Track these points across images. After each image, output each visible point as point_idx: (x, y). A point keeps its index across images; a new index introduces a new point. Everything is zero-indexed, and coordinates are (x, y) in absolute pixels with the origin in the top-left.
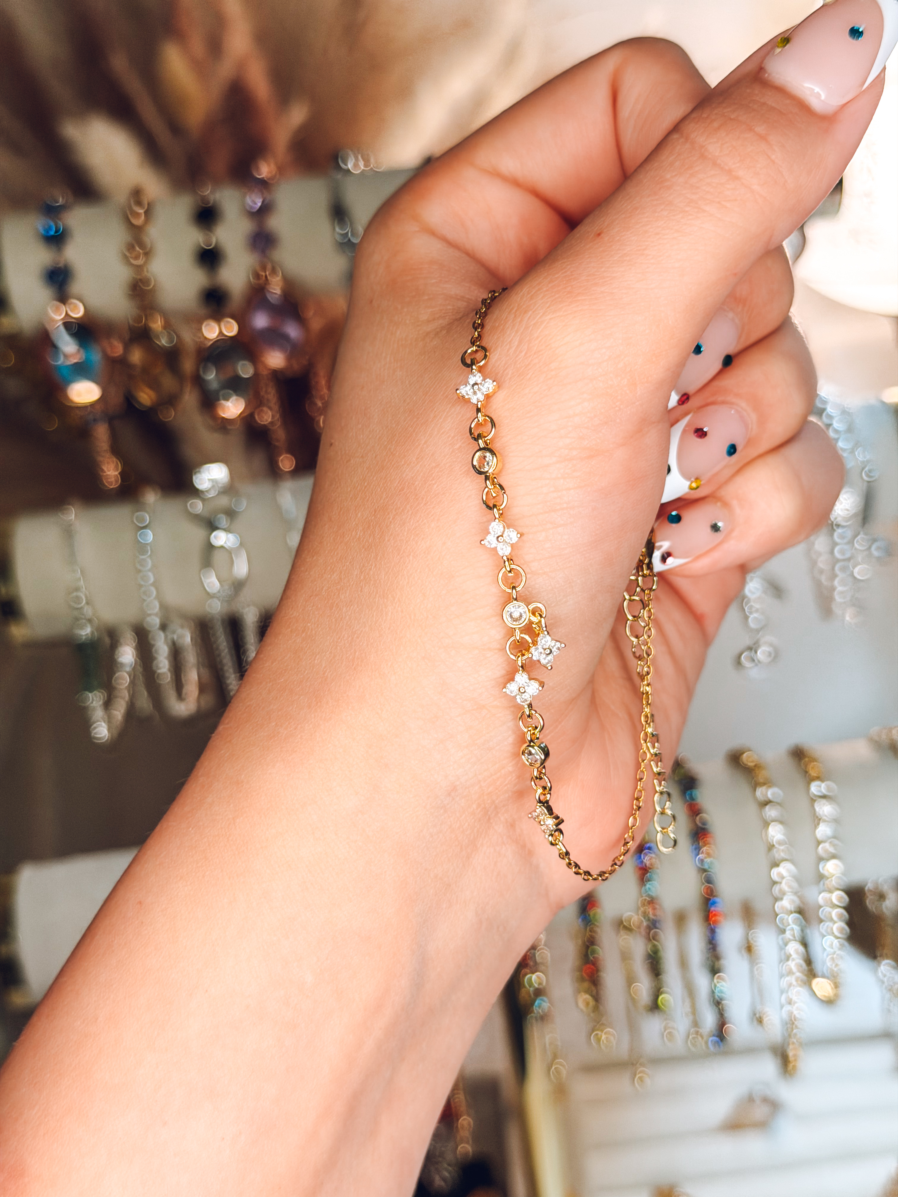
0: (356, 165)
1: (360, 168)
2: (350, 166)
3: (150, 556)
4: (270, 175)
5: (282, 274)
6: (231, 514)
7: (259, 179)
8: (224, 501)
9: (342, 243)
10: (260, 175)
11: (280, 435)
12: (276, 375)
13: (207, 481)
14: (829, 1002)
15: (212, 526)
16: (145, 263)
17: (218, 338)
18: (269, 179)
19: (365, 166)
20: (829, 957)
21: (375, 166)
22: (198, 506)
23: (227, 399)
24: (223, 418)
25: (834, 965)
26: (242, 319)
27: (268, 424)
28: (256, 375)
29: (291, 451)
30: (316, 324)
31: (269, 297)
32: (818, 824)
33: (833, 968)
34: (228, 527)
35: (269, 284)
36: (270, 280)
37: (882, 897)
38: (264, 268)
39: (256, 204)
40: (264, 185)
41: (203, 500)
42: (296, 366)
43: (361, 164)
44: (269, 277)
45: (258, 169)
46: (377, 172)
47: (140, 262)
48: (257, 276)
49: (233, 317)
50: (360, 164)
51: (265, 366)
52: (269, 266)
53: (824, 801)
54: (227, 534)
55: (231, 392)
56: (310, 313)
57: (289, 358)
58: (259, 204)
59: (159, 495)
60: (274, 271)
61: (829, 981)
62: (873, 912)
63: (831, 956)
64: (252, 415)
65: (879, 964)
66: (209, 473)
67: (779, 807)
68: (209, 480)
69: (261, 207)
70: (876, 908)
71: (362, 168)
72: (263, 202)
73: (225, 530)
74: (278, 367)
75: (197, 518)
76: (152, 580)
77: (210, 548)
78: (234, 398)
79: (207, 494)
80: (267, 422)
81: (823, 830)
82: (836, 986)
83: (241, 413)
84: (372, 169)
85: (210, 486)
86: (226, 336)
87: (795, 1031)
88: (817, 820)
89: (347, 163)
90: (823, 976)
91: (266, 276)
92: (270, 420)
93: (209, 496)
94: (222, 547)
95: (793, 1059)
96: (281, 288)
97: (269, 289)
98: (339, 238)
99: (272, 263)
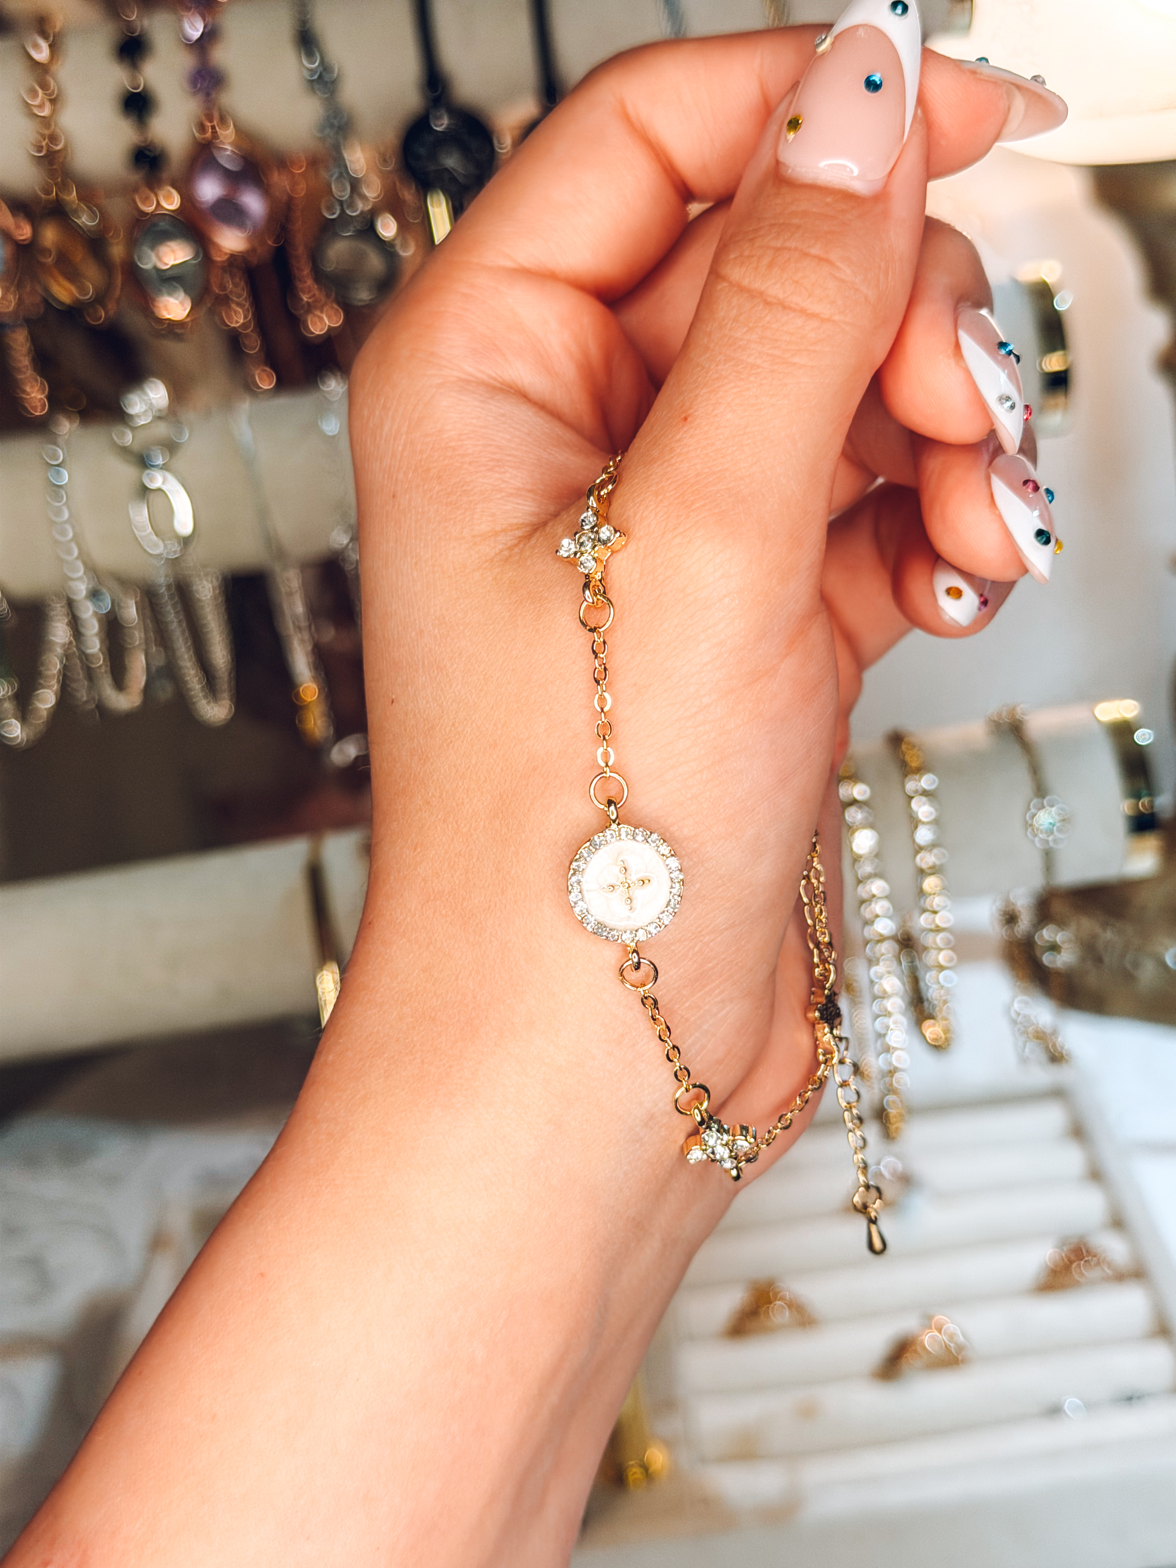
3: (66, 504)
5: (234, 123)
6: (171, 447)
8: (160, 430)
9: (312, 81)
11: (255, 342)
12: (234, 259)
13: (138, 403)
14: (938, 1047)
15: (143, 462)
16: (54, 111)
17: (157, 213)
22: (128, 438)
23: (168, 294)
24: (169, 319)
26: (185, 186)
28: (206, 261)
29: (269, 362)
31: (218, 156)
32: (916, 827)
34: (166, 464)
35: (217, 138)
36: (218, 133)
38: (210, 118)
39: (195, 31)
41: (133, 429)
42: (262, 250)
44: (217, 129)
47: (46, 112)
48: (202, 128)
49: (173, 185)
51: (219, 249)
52: (217, 114)
53: (924, 799)
54: (163, 473)
55: (175, 285)
56: (276, 177)
57: (249, 238)
58: (201, 31)
59: (76, 424)
60: (223, 120)
66: (146, 395)
67: (866, 808)
68: (145, 404)
69: (202, 35)
72: (205, 27)
73: (160, 468)
74: (237, 250)
75: (125, 451)
76: (71, 535)
77: (145, 490)
78: (177, 293)
79: (139, 420)
80: (239, 324)
81: (924, 835)
83: (189, 314)
85: (144, 411)
86: (167, 210)
87: (895, 1084)
88: (914, 823)
91: (213, 127)
92: (242, 321)
93: (142, 423)
94: (159, 490)
95: (894, 1120)
96: (231, 144)
97: (218, 145)
98: (306, 74)
99: (220, 110)
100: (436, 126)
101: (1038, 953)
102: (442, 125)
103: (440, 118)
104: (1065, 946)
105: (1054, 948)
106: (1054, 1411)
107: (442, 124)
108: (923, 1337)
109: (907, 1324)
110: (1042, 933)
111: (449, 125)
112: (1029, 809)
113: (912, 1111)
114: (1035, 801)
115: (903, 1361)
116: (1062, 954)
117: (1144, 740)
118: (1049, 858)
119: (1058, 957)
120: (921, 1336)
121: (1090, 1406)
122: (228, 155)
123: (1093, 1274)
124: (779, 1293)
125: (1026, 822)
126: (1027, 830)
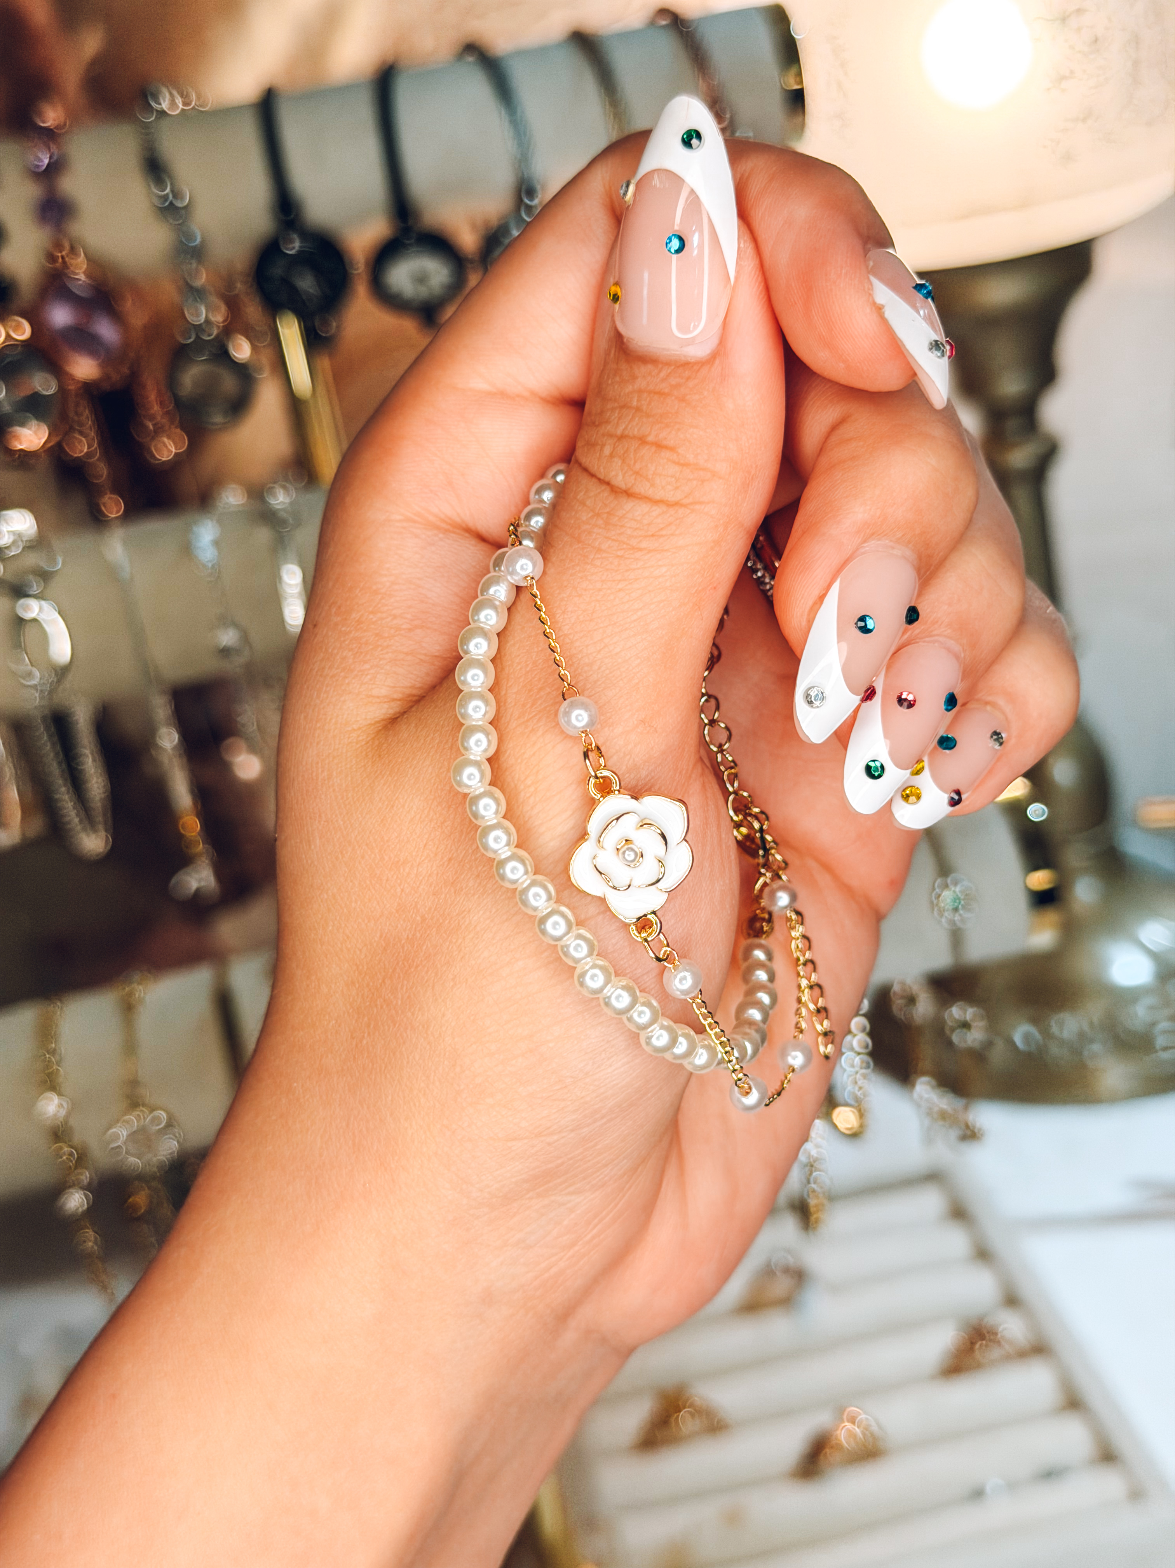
0: (173, 103)
1: (178, 107)
2: (165, 105)
4: (56, 123)
5: (85, 254)
6: (45, 576)
7: (41, 127)
8: (33, 560)
9: (162, 209)
10: (44, 122)
11: (102, 471)
12: (89, 389)
13: (6, 534)
14: (855, 1135)
15: (17, 591)
17: (4, 344)
18: (57, 127)
19: (185, 104)
20: (851, 1079)
21: (197, 104)
23: (22, 424)
24: (21, 450)
25: (857, 1088)
26: (33, 316)
27: (83, 456)
28: (62, 390)
29: (117, 489)
30: (138, 318)
31: (70, 285)
33: (857, 1092)
34: (42, 592)
35: (68, 268)
36: (68, 263)
37: (911, 1000)
38: (60, 248)
39: (40, 160)
40: (50, 135)
42: (115, 377)
43: (179, 101)
44: (67, 259)
45: (40, 114)
46: (202, 112)
48: (51, 258)
49: (24, 315)
50: (177, 101)
51: (71, 377)
52: (67, 245)
54: (39, 601)
55: (30, 415)
56: (128, 305)
57: (102, 365)
58: (46, 161)
60: (73, 250)
61: (853, 1109)
62: (901, 1019)
63: (852, 1077)
64: (59, 445)
65: (913, 1085)
66: (7, 523)
68: (8, 532)
69: (48, 164)
70: (905, 1015)
71: (181, 106)
72: (51, 158)
73: (36, 597)
74: (91, 378)
77: (20, 622)
78: (34, 423)
79: (7, 551)
80: (82, 454)
82: (861, 1114)
83: (45, 443)
84: (193, 108)
85: (11, 540)
86: (17, 340)
87: (814, 1174)
89: (158, 98)
90: (847, 1105)
91: (64, 258)
92: (85, 450)
93: (12, 554)
94: (35, 620)
95: (815, 1209)
96: (84, 273)
97: (69, 275)
98: (157, 202)
99: (70, 241)
100: (288, 249)
101: (948, 1032)
102: (294, 248)
103: (292, 241)
104: (974, 1024)
105: (966, 1025)
106: (977, 1494)
107: (294, 246)
108: (838, 1432)
109: (820, 1420)
110: (951, 1011)
111: (300, 247)
112: (934, 889)
113: (833, 1197)
114: (939, 881)
115: (822, 1457)
116: (972, 1030)
117: (1038, 816)
118: (956, 937)
119: (968, 1034)
120: (837, 1430)
121: (1012, 1486)
122: (81, 285)
123: (995, 1353)
124: (688, 1400)
125: (932, 902)
126: (933, 910)
